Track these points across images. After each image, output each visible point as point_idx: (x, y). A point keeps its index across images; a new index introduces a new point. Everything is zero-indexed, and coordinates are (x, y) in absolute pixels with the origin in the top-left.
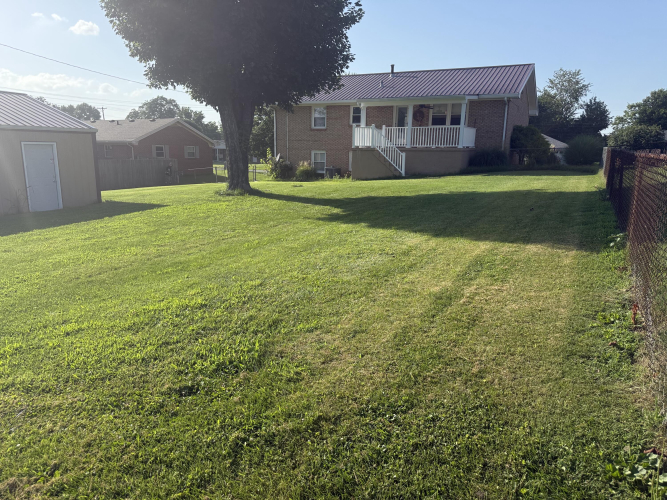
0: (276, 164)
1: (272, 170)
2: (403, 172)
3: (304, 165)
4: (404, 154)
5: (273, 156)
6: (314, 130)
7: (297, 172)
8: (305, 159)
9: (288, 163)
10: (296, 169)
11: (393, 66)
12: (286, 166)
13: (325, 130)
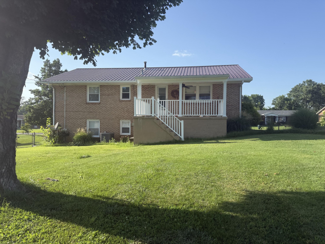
0: (54, 131)
1: (51, 137)
2: (182, 137)
3: (81, 132)
4: (182, 122)
5: (52, 124)
6: (89, 103)
7: (75, 138)
8: (81, 127)
9: (65, 129)
10: (73, 135)
11: (145, 63)
12: (64, 133)
13: (100, 103)
